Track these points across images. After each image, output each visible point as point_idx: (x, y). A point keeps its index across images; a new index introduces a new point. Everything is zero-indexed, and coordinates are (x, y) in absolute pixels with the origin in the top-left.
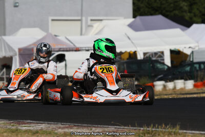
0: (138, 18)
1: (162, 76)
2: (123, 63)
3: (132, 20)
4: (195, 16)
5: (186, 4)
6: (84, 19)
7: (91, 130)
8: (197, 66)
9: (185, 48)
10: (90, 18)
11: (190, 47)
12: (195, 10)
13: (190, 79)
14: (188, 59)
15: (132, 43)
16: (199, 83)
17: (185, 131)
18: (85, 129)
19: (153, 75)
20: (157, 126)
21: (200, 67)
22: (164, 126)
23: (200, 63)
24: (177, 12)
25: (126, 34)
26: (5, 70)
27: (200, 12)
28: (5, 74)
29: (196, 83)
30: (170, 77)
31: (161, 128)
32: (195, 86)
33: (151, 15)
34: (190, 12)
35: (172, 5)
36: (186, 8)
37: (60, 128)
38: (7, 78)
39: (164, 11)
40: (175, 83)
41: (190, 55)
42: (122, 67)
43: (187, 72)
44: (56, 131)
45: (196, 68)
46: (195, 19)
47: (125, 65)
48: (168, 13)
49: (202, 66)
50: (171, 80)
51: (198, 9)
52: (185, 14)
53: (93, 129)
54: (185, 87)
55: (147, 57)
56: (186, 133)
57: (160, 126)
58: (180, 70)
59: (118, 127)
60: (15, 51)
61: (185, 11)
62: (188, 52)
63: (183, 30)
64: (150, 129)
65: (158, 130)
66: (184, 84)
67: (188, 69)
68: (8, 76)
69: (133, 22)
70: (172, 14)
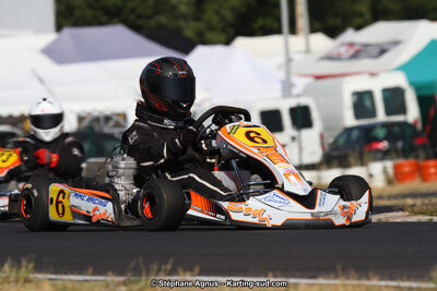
3: (50, 37)
4: (211, 28)
12: (210, 15)
24: (163, 19)
25: (34, 72)
27: (222, 19)
34: (197, 19)
36: (184, 9)
39: (132, 17)
46: (210, 35)
48: (140, 22)
51: (217, 13)
52: (182, 23)
61: (184, 17)
70: (152, 23)
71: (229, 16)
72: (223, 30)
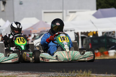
0: (99, 10)
2: (88, 39)
6: (64, 11)
10: (68, 11)
15: (95, 26)
19: (108, 46)
25: (91, 20)
33: (108, 8)
42: (88, 41)
47: (90, 40)
69: (96, 13)
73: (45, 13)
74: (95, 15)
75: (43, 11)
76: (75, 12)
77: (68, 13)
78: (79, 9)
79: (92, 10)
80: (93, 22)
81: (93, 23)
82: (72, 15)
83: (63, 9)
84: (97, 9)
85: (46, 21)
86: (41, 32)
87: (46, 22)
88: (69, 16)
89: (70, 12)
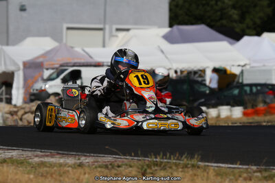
0: (175, 27)
1: (203, 100)
3: (167, 30)
4: (248, 28)
5: (236, 12)
6: (107, 27)
7: (79, 159)
8: (248, 89)
9: (233, 66)
10: (115, 27)
11: (239, 66)
12: (248, 21)
13: (238, 105)
14: (236, 80)
15: (167, 58)
16: (250, 110)
17: (207, 164)
18: (70, 159)
19: (191, 98)
20: (168, 156)
21: (251, 90)
22: (177, 155)
23: (251, 85)
24: (224, 22)
25: (159, 47)
26: (4, 88)
27: (255, 23)
28: (4, 93)
29: (246, 110)
30: (213, 102)
31: (174, 159)
32: (245, 114)
33: (192, 24)
34: (241, 22)
35: (219, 13)
36: (236, 17)
37: (36, 156)
38: (7, 99)
39: (209, 21)
40: (219, 110)
41: (239, 75)
43: (234, 97)
44: (30, 160)
45: (246, 91)
46: (248, 31)
48: (213, 23)
49: (254, 89)
50: (215, 106)
52: (235, 24)
53: (83, 158)
54: (231, 115)
55: (184, 77)
56: (208, 166)
57: (172, 156)
58: (226, 93)
59: (117, 156)
60: (18, 65)
61: (236, 21)
62: (236, 71)
63: (231, 44)
64: (158, 160)
65: (169, 161)
66: (231, 111)
67: (236, 92)
68: (8, 96)
70: (218, 24)
71: (258, 21)
72: (255, 29)
73: (68, 28)
74: (167, 38)
75: (65, 26)
76: (128, 30)
77: (114, 32)
78: (136, 23)
79: (160, 26)
80: (163, 50)
81: (162, 52)
82: (121, 35)
83: (105, 23)
84: (171, 26)
85: (72, 45)
86: (61, 66)
87: (72, 47)
88: (117, 36)
89: (118, 30)
